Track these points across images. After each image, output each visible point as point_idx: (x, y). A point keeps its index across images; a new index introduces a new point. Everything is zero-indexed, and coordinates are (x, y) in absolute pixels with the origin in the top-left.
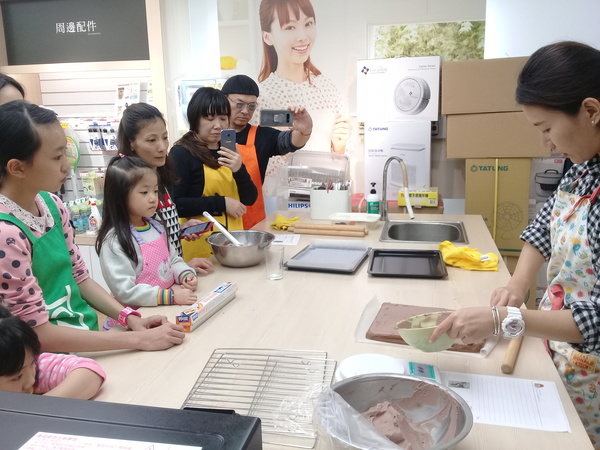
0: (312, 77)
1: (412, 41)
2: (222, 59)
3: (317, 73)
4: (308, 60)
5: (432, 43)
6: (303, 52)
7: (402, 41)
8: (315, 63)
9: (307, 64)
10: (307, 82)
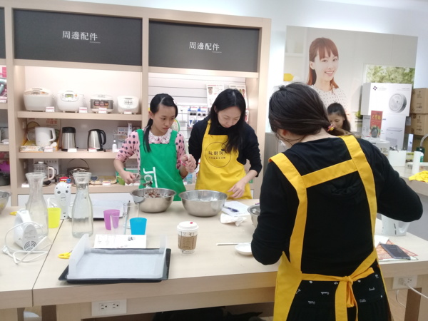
0: (334, 89)
1: (384, 74)
2: (285, 75)
3: (337, 87)
4: (333, 80)
5: (392, 76)
6: (330, 75)
7: (379, 74)
8: (336, 81)
9: (332, 82)
10: (331, 92)
